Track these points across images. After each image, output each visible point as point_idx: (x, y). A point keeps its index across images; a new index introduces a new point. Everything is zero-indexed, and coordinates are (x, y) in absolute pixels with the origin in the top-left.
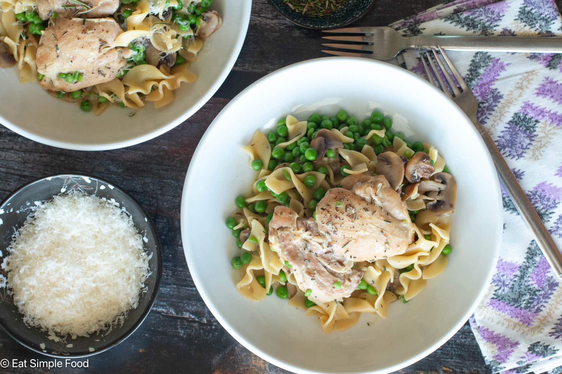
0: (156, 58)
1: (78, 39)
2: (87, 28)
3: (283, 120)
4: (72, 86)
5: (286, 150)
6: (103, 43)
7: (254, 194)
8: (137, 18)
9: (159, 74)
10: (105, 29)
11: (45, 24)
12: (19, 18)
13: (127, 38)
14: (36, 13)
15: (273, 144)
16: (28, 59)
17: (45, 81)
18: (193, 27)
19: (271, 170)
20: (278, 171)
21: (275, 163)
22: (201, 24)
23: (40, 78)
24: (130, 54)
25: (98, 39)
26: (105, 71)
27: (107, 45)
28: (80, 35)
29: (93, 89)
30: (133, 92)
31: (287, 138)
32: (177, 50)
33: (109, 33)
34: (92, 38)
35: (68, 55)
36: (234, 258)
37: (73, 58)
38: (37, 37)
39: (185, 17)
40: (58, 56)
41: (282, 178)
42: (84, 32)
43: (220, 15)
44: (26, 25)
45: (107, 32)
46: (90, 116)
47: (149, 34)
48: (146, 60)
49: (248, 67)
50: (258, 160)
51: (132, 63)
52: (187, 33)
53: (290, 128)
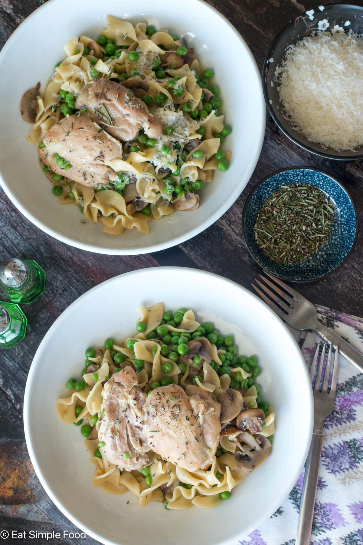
0: (132, 196)
1: (87, 139)
2: (98, 136)
3: (185, 310)
4: (58, 168)
5: (170, 333)
6: (102, 156)
7: (123, 345)
8: (138, 157)
9: (123, 208)
10: (111, 147)
11: (73, 112)
12: (61, 93)
13: (120, 166)
14: (74, 99)
15: (165, 321)
16: (44, 126)
17: (43, 151)
18: (174, 195)
19: (148, 338)
20: (151, 343)
21: (154, 335)
22: (181, 197)
23: (41, 146)
24: (115, 179)
25: (100, 150)
26: (88, 177)
27: (103, 159)
28: (90, 138)
29: (71, 183)
30: (96, 206)
31: (177, 325)
32: (150, 202)
33: (111, 153)
34: (96, 146)
35: (71, 145)
36: (71, 379)
37: (73, 150)
38: (62, 116)
39: (174, 184)
40: (64, 140)
41: (150, 350)
42: (95, 138)
43: (200, 201)
44: (62, 102)
45: (111, 150)
46: (55, 200)
47: (139, 176)
48: (123, 192)
49: (192, 255)
50: (144, 324)
51: (112, 186)
52: (167, 196)
53: (185, 320)
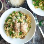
1: (23, 28)
3: (33, 4)
5: (37, 4)
6: (24, 25)
7: (42, 8)
11: (21, 32)
13: (23, 22)
14: (19, 33)
17: (27, 32)
18: (22, 14)
19: (39, 6)
22: (21, 13)
24: (25, 22)
26: (27, 25)
29: (29, 27)
32: (25, 16)
34: (23, 26)
39: (21, 15)
40: (25, 30)
43: (20, 11)
44: (21, 34)
45: (22, 24)
47: (23, 19)
48: (26, 20)
52: (22, 15)
53: (34, 3)
